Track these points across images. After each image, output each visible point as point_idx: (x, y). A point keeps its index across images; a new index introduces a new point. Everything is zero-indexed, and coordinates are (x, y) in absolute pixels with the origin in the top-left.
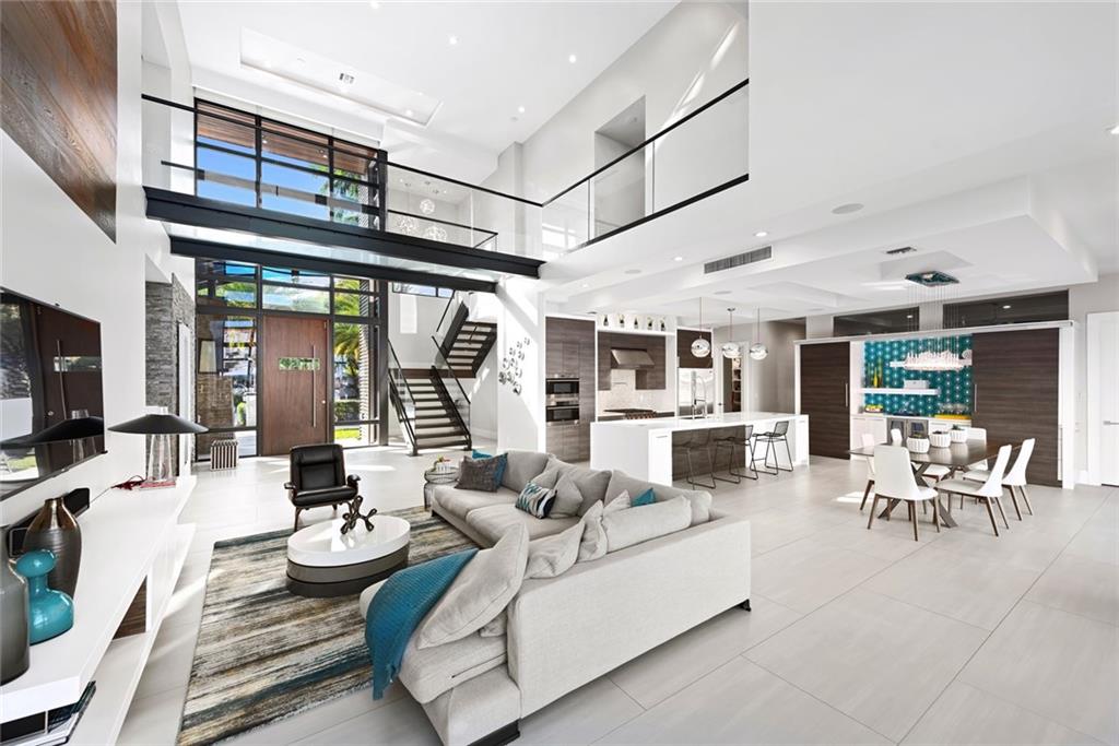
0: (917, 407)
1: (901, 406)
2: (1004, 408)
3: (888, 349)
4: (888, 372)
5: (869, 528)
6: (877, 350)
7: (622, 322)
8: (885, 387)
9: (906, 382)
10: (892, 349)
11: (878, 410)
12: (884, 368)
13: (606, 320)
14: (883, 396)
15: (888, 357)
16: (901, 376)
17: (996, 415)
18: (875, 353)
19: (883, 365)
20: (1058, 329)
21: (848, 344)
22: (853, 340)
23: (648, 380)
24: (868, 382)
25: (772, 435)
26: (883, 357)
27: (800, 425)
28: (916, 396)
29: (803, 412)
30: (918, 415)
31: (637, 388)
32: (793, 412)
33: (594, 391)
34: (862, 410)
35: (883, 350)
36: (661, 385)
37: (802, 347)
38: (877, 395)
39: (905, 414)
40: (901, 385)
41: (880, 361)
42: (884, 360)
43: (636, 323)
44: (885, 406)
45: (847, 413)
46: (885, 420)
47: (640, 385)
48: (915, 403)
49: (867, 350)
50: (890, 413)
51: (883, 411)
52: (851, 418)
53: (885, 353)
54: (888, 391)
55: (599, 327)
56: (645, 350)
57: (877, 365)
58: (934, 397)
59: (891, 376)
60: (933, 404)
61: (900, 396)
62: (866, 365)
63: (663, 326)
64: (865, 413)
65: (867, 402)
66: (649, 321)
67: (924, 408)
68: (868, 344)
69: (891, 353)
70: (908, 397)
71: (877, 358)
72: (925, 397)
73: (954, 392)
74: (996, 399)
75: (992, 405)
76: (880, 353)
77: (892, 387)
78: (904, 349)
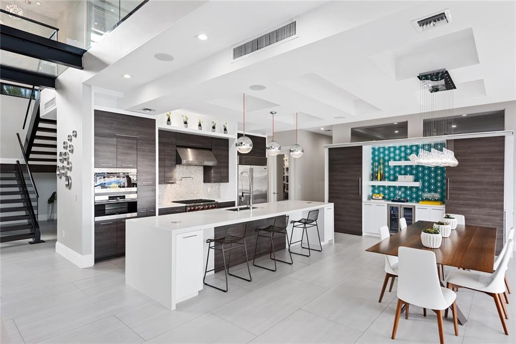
0: (406, 195)
1: (395, 195)
2: (468, 197)
3: (387, 152)
4: (387, 169)
5: (393, 338)
6: (380, 153)
7: (186, 123)
8: (385, 180)
9: (400, 177)
10: (390, 152)
11: (381, 198)
12: (384, 166)
13: (169, 120)
14: (384, 187)
15: (387, 158)
16: (395, 172)
17: (462, 202)
18: (378, 155)
19: (384, 164)
20: (504, 137)
21: (361, 147)
22: (364, 145)
23: (213, 175)
24: (374, 177)
25: (305, 222)
26: (383, 158)
27: (328, 211)
28: (405, 187)
29: (330, 201)
30: (407, 201)
31: (205, 182)
32: (323, 201)
33: (154, 185)
34: (370, 198)
35: (384, 153)
36: (225, 178)
37: (330, 149)
38: (379, 187)
39: (399, 201)
40: (395, 179)
41: (381, 161)
42: (384, 161)
43: (200, 125)
44: (385, 194)
45: (361, 200)
46: (386, 205)
47: (207, 180)
48: (405, 192)
49: (373, 153)
50: (388, 200)
51: (384, 198)
52: (363, 203)
53: (385, 155)
54: (386, 183)
55: (161, 124)
56: (211, 150)
57: (379, 164)
58: (417, 188)
59: (389, 172)
60: (416, 193)
61: (394, 187)
62: (373, 164)
63: (225, 130)
64: (372, 200)
65: (373, 192)
66: (212, 125)
67: (411, 196)
68: (374, 149)
69: (389, 155)
70: (400, 188)
71: (379, 159)
72: (412, 188)
73: (430, 184)
74: (462, 189)
75: (459, 194)
76: (382, 155)
77: (390, 180)
78: (397, 152)
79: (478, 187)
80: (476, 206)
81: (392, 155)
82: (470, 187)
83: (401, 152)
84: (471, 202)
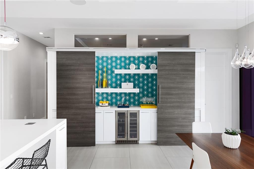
2: (173, 100)
3: (109, 61)
4: (109, 77)
11: (107, 104)
17: (169, 105)
18: (102, 64)
20: (195, 52)
26: (107, 67)
35: (107, 62)
37: (58, 53)
45: (95, 108)
46: (114, 112)
53: (108, 64)
67: (129, 101)
69: (111, 64)
70: (121, 94)
71: (103, 67)
74: (169, 94)
75: (167, 98)
76: (105, 64)
77: (112, 87)
78: (118, 62)
79: (180, 92)
80: (178, 107)
81: (114, 64)
82: (174, 92)
83: (121, 62)
84: (174, 104)
